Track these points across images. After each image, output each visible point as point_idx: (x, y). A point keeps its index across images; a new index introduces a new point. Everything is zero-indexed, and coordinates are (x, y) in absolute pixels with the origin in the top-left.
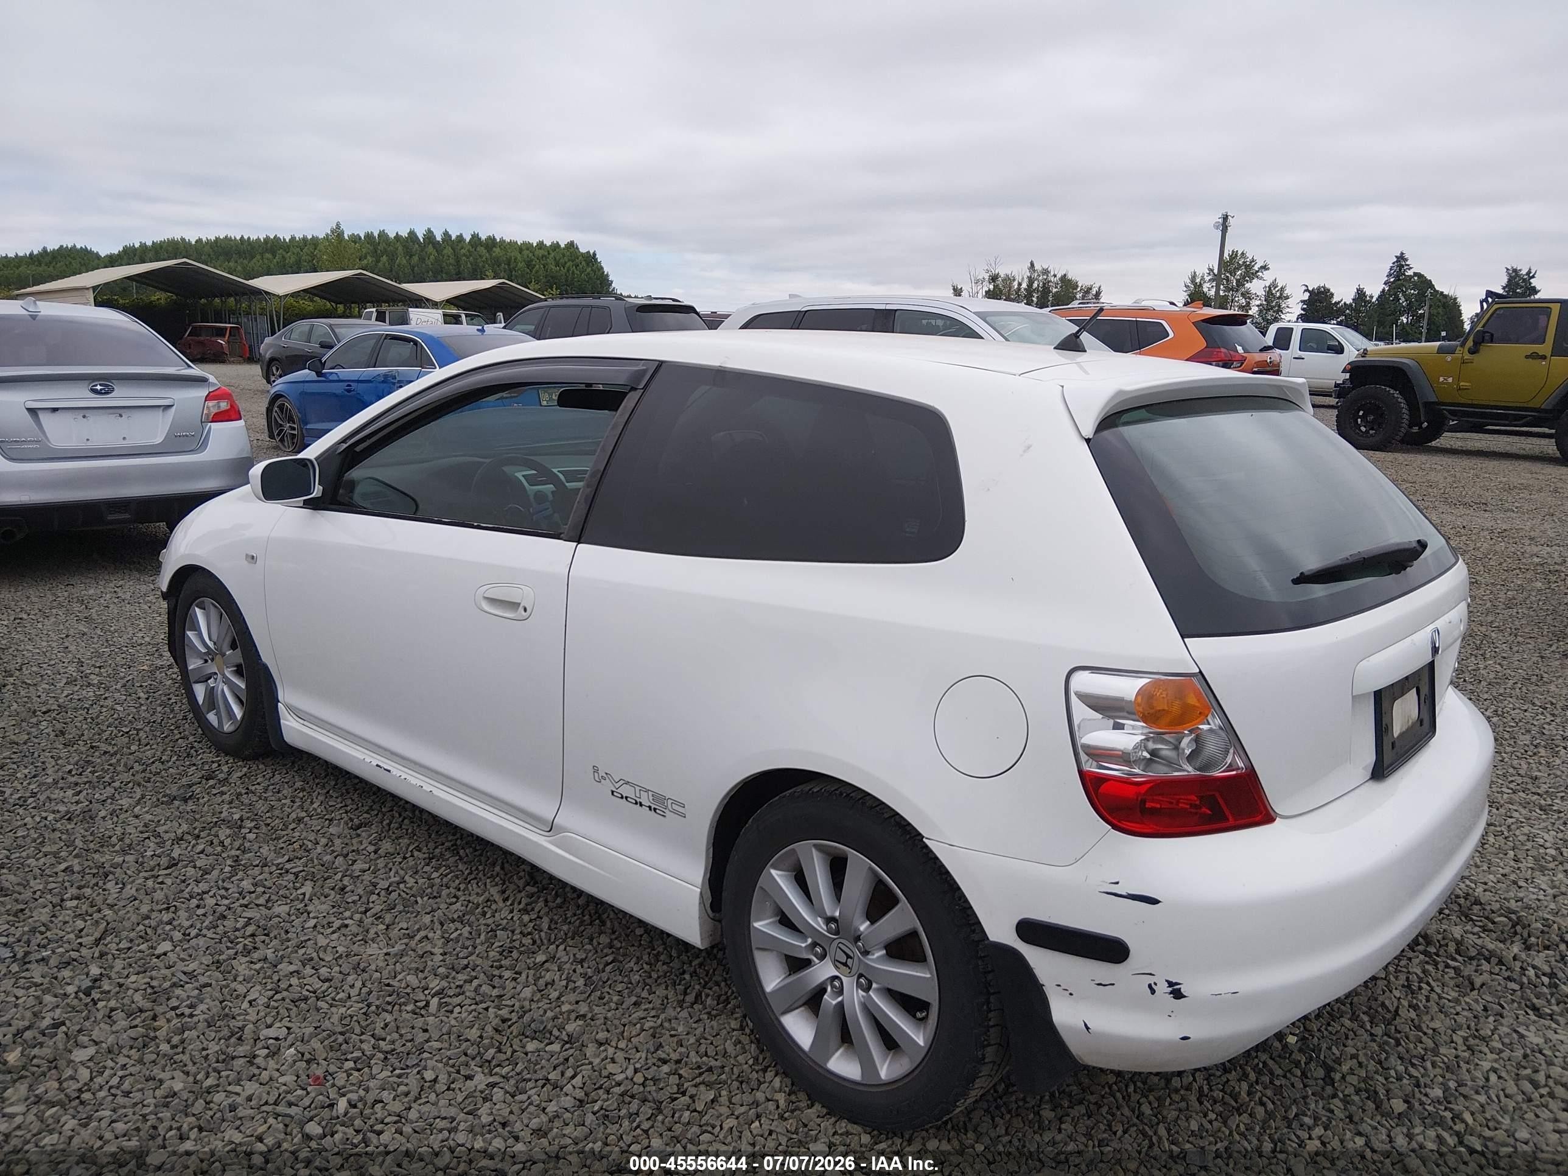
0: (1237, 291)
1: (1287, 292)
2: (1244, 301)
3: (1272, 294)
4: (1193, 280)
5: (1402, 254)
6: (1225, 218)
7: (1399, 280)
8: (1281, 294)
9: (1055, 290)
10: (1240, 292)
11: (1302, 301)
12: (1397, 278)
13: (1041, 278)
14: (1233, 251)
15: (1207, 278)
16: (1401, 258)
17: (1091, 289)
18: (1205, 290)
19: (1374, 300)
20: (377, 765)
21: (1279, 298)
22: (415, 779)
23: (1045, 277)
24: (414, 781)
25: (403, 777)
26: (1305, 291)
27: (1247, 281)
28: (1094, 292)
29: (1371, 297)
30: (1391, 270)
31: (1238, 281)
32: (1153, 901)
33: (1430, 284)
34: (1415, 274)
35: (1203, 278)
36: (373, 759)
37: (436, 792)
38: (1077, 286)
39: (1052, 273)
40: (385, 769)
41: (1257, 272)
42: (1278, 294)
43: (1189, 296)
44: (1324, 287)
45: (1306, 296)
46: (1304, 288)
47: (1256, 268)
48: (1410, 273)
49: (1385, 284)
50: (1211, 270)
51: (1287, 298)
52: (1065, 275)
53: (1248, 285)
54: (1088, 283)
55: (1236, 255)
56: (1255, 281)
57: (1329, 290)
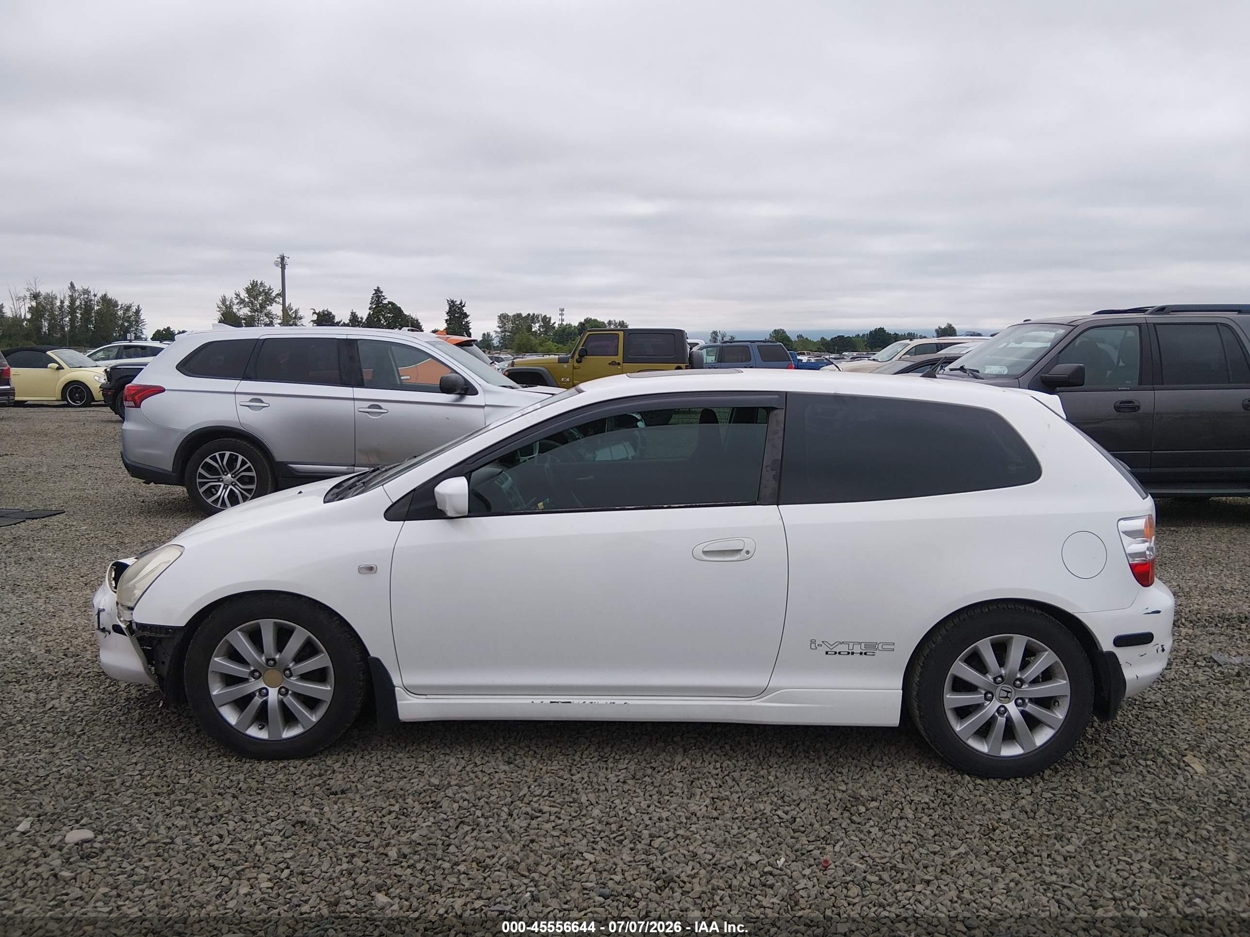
0: (261, 312)
1: (300, 314)
2: (267, 320)
3: (289, 315)
4: (224, 301)
5: (378, 288)
6: (283, 258)
7: (379, 306)
8: (296, 315)
9: (96, 308)
10: (264, 313)
11: (312, 321)
12: (377, 304)
13: (82, 297)
14: (253, 281)
15: (236, 302)
16: (378, 291)
17: (130, 307)
18: (235, 310)
19: (364, 320)
20: (551, 702)
21: (295, 318)
23: (86, 296)
26: (314, 313)
27: (268, 305)
28: (135, 310)
29: (362, 318)
30: (372, 299)
31: (260, 304)
32: (1158, 612)
33: (399, 310)
34: (390, 303)
35: (231, 302)
38: (117, 306)
39: (92, 294)
41: (275, 297)
42: (294, 315)
43: (222, 314)
44: (327, 311)
45: (315, 317)
46: (313, 311)
47: (274, 294)
48: (385, 302)
49: (370, 309)
50: (238, 295)
51: (301, 318)
52: (105, 295)
53: (269, 308)
54: (128, 303)
55: (257, 284)
56: (274, 304)
57: (331, 313)
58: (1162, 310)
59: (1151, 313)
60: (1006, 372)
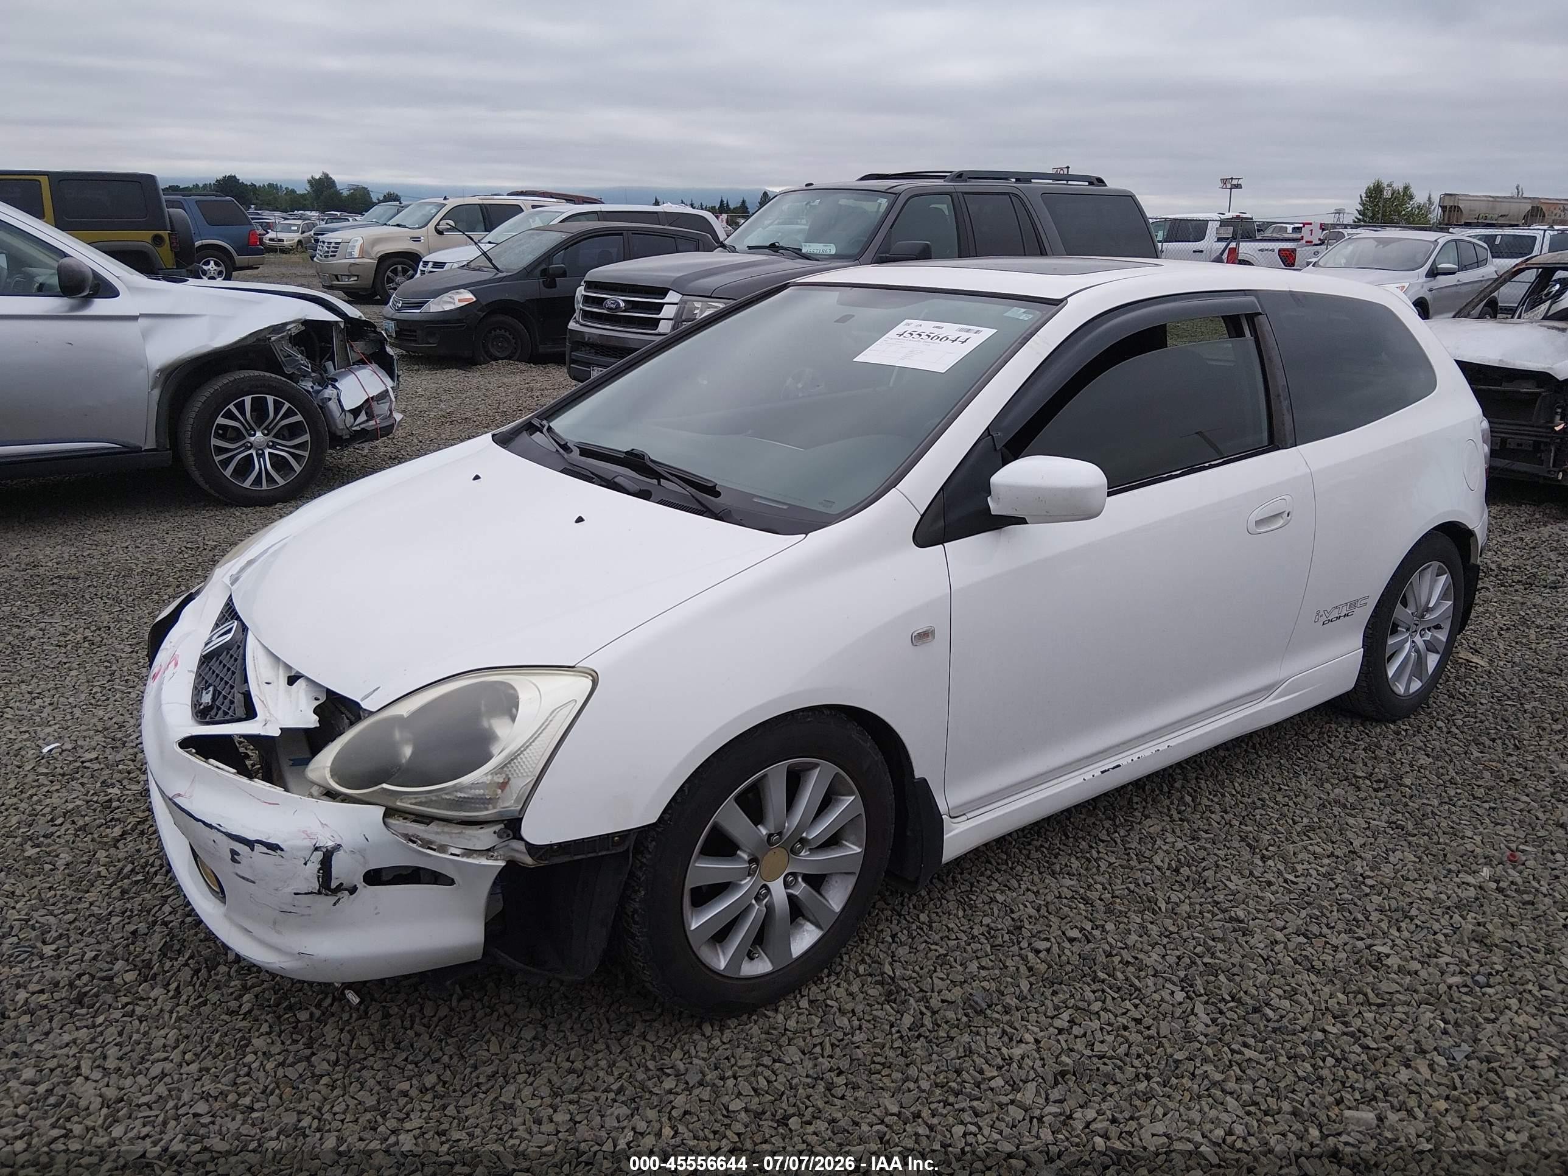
20: (1103, 772)
22: (1146, 751)
24: (1147, 753)
25: (1135, 759)
36: (1095, 770)
37: (1172, 743)
40: (1114, 768)
58: (960, 176)
59: (952, 180)
60: (833, 252)
